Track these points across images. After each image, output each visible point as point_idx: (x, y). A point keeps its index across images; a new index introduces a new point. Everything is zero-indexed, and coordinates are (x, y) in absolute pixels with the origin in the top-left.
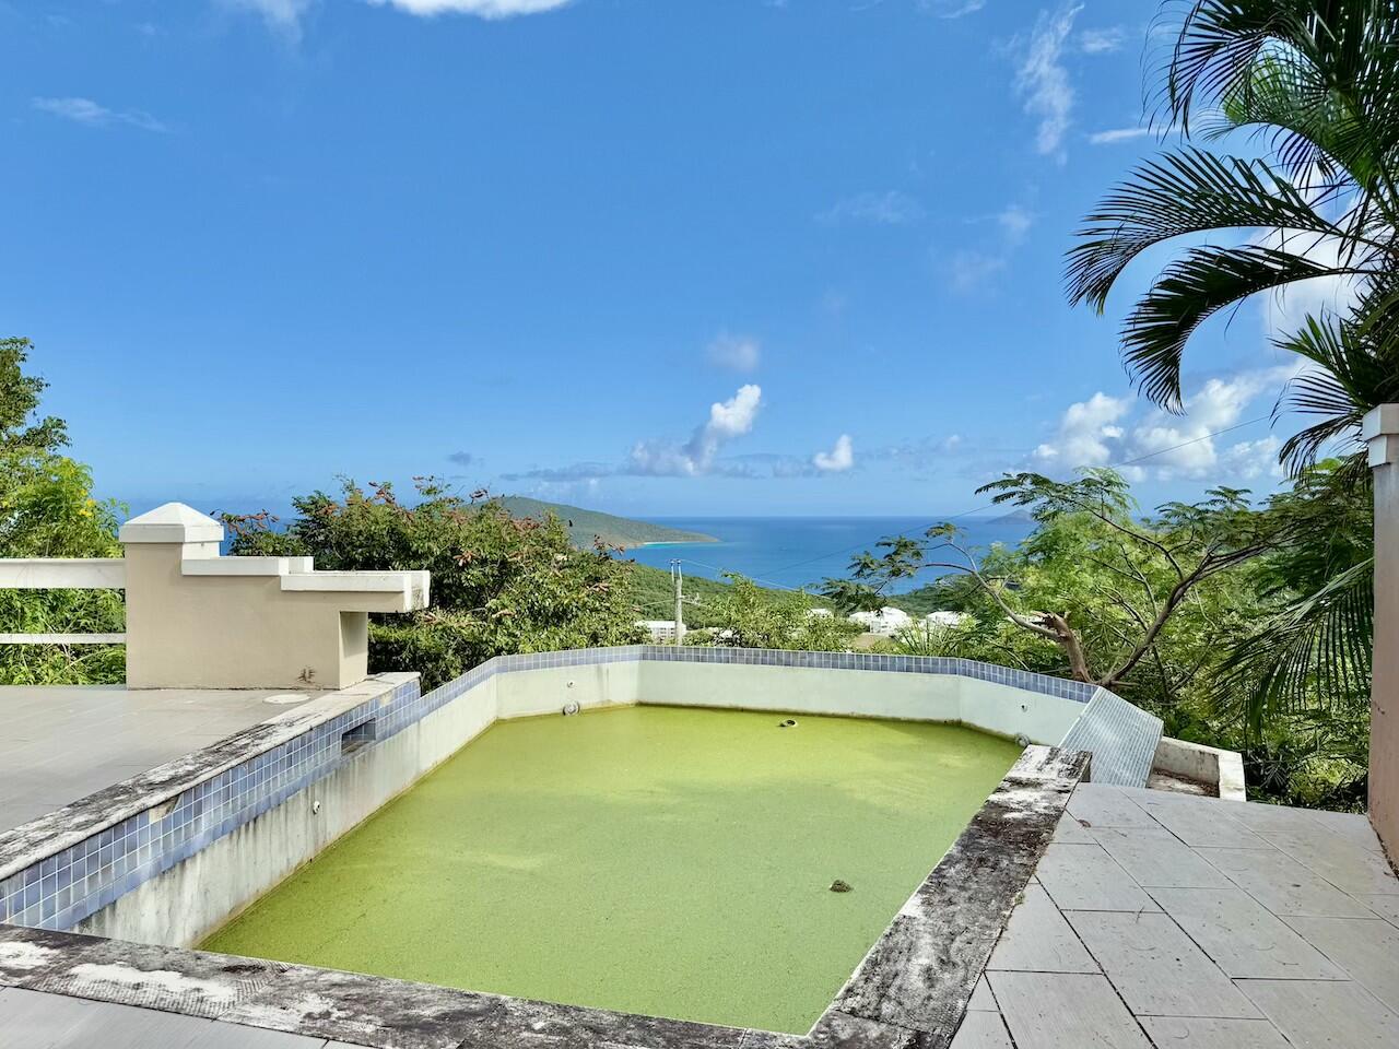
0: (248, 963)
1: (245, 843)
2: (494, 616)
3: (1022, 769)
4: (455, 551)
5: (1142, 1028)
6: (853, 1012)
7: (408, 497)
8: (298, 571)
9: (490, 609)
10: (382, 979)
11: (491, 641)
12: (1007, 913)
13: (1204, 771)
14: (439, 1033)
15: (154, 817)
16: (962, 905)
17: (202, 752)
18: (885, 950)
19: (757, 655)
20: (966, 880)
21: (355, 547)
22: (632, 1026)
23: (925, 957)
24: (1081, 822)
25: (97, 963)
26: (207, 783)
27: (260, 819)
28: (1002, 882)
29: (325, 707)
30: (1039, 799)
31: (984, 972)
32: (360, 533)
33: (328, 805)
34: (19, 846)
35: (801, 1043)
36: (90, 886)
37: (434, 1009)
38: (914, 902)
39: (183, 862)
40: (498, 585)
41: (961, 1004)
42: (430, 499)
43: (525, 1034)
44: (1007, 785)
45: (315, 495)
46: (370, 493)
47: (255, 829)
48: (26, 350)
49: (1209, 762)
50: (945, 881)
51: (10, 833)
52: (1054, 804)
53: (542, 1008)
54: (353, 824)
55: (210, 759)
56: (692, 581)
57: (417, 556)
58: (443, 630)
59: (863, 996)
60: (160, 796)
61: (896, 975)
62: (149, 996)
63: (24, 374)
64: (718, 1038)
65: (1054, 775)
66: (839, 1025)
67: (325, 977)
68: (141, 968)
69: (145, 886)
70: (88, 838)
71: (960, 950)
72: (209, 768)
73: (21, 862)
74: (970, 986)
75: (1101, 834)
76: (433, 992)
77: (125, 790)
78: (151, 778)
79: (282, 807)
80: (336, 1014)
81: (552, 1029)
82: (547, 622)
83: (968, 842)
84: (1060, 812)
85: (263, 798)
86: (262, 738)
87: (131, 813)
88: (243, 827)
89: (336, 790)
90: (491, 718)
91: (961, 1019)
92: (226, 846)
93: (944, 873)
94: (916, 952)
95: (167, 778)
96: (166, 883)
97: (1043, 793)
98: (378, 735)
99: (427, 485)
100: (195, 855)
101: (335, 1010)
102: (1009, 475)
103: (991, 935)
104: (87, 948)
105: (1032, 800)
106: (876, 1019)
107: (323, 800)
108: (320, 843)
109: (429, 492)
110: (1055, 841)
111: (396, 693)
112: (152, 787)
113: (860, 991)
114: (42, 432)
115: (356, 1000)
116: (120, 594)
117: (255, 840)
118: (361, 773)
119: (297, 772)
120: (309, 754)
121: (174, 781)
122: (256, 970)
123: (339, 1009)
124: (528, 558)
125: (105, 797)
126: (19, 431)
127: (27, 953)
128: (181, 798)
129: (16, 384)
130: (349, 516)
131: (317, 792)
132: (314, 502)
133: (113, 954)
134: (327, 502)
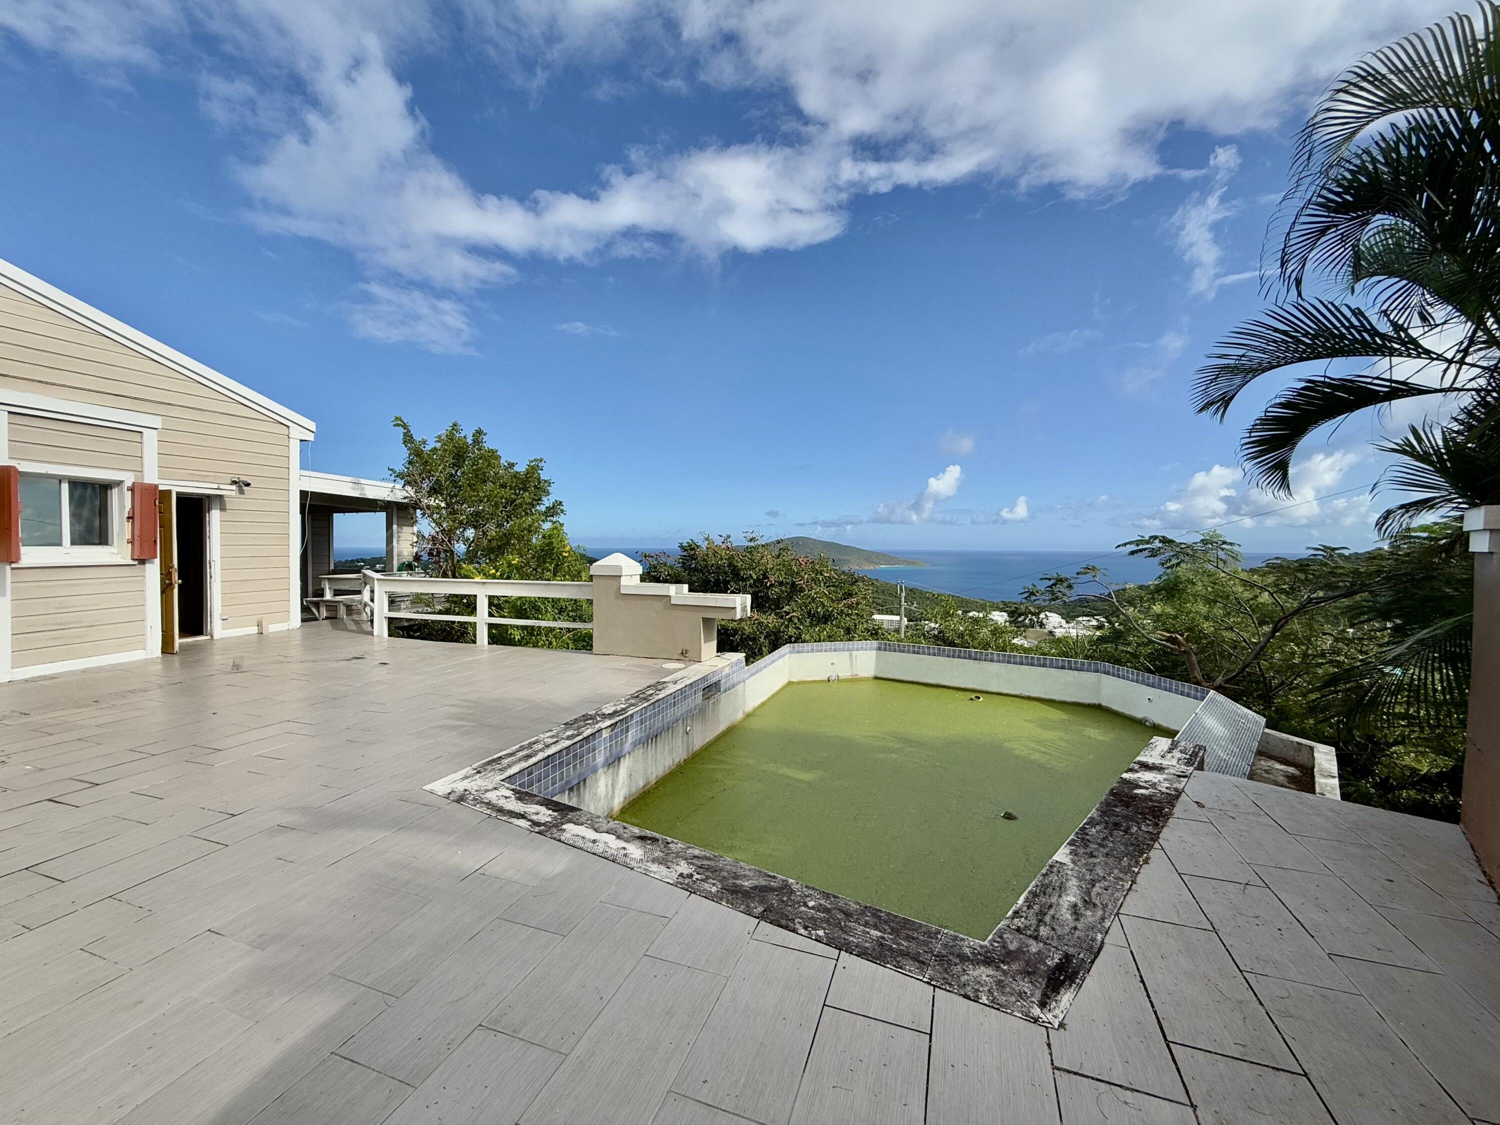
0: (650, 835)
1: (651, 750)
2: (787, 617)
3: (1149, 755)
4: (765, 576)
5: (1247, 982)
6: (1018, 930)
7: (739, 540)
8: (679, 593)
9: (785, 612)
10: (722, 857)
11: (785, 631)
12: (1136, 870)
13: (1301, 758)
14: (752, 899)
15: (605, 734)
16: (1100, 859)
17: (629, 697)
18: (1042, 885)
19: (954, 651)
20: (1104, 839)
21: (710, 574)
22: (869, 914)
23: (1071, 897)
24: (1197, 802)
25: (575, 824)
26: (632, 715)
27: (659, 736)
28: (1132, 844)
29: (693, 673)
30: (1162, 780)
31: (1117, 914)
32: (713, 565)
33: (694, 728)
34: (540, 746)
35: (982, 947)
36: (574, 770)
37: (750, 882)
38: (1065, 851)
39: (619, 759)
40: (790, 598)
41: (1099, 937)
42: (752, 544)
43: (803, 909)
44: (1136, 767)
45: (690, 541)
46: (718, 541)
47: (656, 741)
48: (543, 464)
49: (1305, 752)
50: (1088, 837)
51: (537, 738)
52: (1175, 786)
53: (813, 892)
54: (708, 740)
55: (633, 701)
56: (911, 591)
57: (743, 579)
58: (759, 623)
59: (1026, 918)
60: (608, 722)
61: (1051, 906)
62: (599, 849)
63: (542, 478)
64: (925, 933)
65: (1174, 762)
66: (1008, 938)
67: (690, 851)
68: (596, 830)
69: (600, 771)
70: (573, 744)
71: (1099, 894)
72: (633, 707)
73: (541, 756)
74: (1107, 924)
75: (1213, 814)
76: (750, 870)
77: (592, 717)
78: (604, 711)
79: (670, 730)
80: (696, 876)
81: (819, 908)
82: (819, 621)
83: (1106, 809)
84: (1179, 793)
85: (661, 724)
86: (660, 690)
87: (594, 732)
88: (650, 740)
89: (699, 721)
90: (787, 681)
91: (1100, 949)
92: (641, 751)
93: (1087, 831)
94: (1065, 891)
95: (610, 711)
96: (611, 770)
97: (1165, 776)
98: (722, 690)
99: (751, 536)
100: (625, 755)
101: (695, 874)
102: (1143, 537)
103: (1123, 886)
104: (571, 813)
105: (1156, 781)
106: (1036, 938)
107: (692, 727)
108: (691, 749)
109: (751, 540)
110: (1175, 816)
111: (732, 666)
112: (605, 716)
113: (1024, 914)
114: (553, 508)
115: (707, 869)
116: (590, 602)
117: (656, 748)
118: (712, 712)
119: (678, 711)
120: (685, 700)
121: (615, 713)
122: (654, 840)
123: (698, 874)
124: (808, 582)
125: (581, 721)
126: (542, 508)
127: (542, 813)
128: (619, 724)
129: (539, 483)
130: (707, 555)
131: (689, 722)
132: (690, 546)
133: (583, 819)
134: (697, 546)
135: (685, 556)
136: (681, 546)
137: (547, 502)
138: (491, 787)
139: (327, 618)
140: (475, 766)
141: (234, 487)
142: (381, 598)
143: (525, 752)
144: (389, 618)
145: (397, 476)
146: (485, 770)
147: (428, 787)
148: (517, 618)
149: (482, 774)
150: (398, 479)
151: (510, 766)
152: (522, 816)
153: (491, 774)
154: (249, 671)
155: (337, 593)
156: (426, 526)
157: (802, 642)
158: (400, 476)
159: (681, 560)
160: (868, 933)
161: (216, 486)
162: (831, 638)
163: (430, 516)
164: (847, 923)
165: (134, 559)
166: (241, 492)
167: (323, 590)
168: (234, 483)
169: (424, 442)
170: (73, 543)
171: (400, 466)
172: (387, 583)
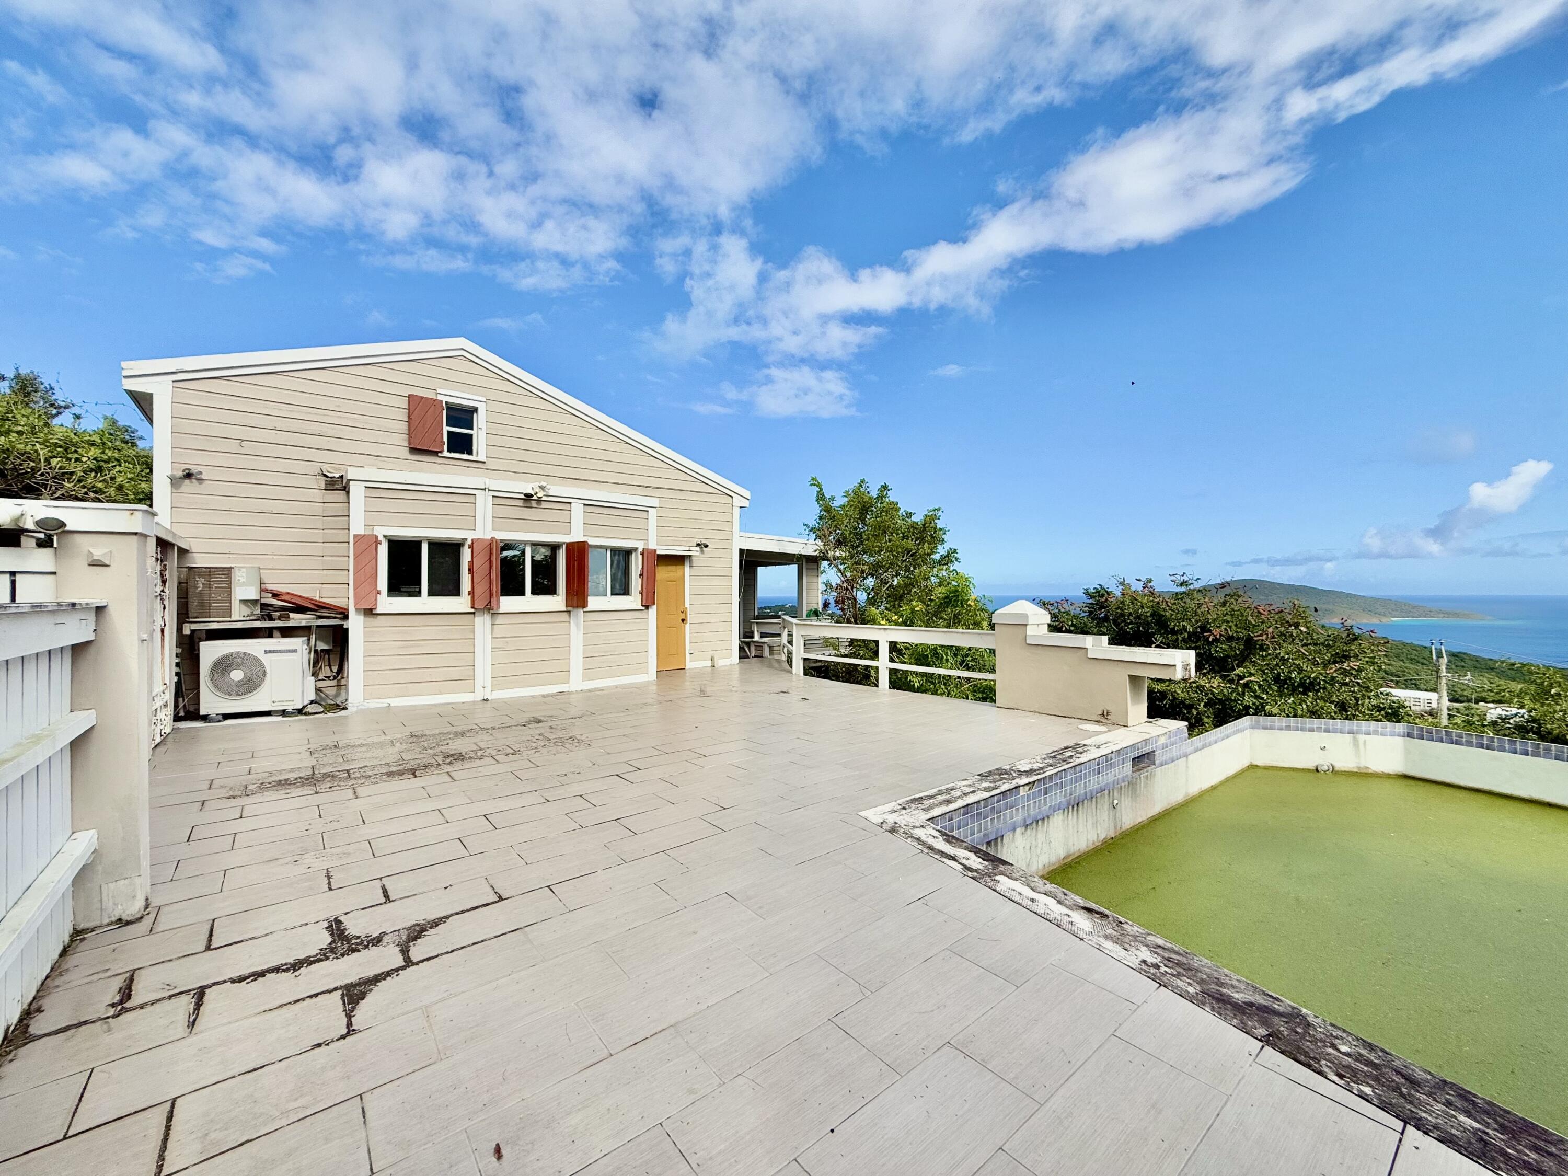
0: (1097, 909)
1: (1072, 818)
2: (1242, 682)
4: (1204, 628)
7: (1164, 585)
8: (1096, 645)
9: (1238, 675)
10: (1195, 955)
11: (1239, 700)
14: (1250, 1016)
15: (1023, 792)
17: (1045, 756)
22: (1452, 1093)
25: (1008, 877)
26: (1051, 777)
27: (1080, 804)
29: (1120, 739)
32: (1130, 614)
33: (1123, 802)
34: (958, 794)
36: (992, 824)
37: (1242, 995)
39: (1038, 822)
40: (1242, 659)
42: (1183, 589)
43: (1330, 1050)
45: (1098, 587)
46: (1138, 587)
47: (1077, 810)
51: (952, 785)
53: (1345, 1035)
54: (1140, 820)
55: (1051, 761)
56: (1456, 655)
57: (1173, 632)
58: (1197, 687)
60: (1025, 780)
62: (1040, 909)
67: (1150, 938)
68: (1033, 889)
69: (1017, 830)
70: (991, 797)
72: (1051, 768)
73: (960, 803)
76: (1239, 981)
77: (1007, 772)
78: (1018, 767)
79: (1094, 799)
80: (1163, 969)
81: (1358, 1058)
82: (1294, 690)
85: (1082, 792)
86: (1081, 753)
87: (1011, 787)
88: (1071, 807)
89: (1128, 796)
90: (1246, 763)
92: (1061, 818)
95: (1027, 769)
96: (1029, 832)
98: (1157, 762)
99: (1181, 579)
104: (1002, 866)
107: (1120, 801)
108: (1118, 828)
109: (1182, 584)
111: (1169, 734)
112: (1021, 773)
114: (947, 556)
115: (1177, 964)
116: (993, 652)
117: (1078, 818)
118: (1145, 787)
119: (1103, 779)
120: (1111, 769)
121: (1030, 772)
122: (1103, 916)
123: (1166, 966)
124: (1273, 637)
125: (996, 774)
126: (937, 557)
127: (973, 859)
128: (1037, 782)
129: (935, 532)
130: (1123, 602)
131: (1116, 794)
132: (1098, 592)
133: (1016, 875)
134: (1107, 592)
135: (1092, 604)
136: (1087, 593)
137: (942, 550)
138: (918, 824)
139: (756, 656)
140: (900, 801)
141: (698, 549)
142: (798, 641)
143: (944, 797)
144: (805, 659)
145: (810, 531)
146: (910, 807)
147: (863, 814)
148: (917, 664)
149: (908, 810)
150: (811, 533)
151: (932, 807)
152: (953, 858)
153: (916, 812)
154: (711, 696)
155: (763, 635)
156: (831, 575)
157: (1265, 715)
158: (813, 530)
159: (1087, 609)
160: (1456, 1118)
161: (687, 548)
162: (1314, 713)
163: (837, 567)
164: (1413, 1092)
165: (642, 606)
166: (702, 552)
167: (753, 632)
168: (698, 545)
169: (833, 498)
170: (612, 594)
171: (813, 523)
172: (802, 627)
